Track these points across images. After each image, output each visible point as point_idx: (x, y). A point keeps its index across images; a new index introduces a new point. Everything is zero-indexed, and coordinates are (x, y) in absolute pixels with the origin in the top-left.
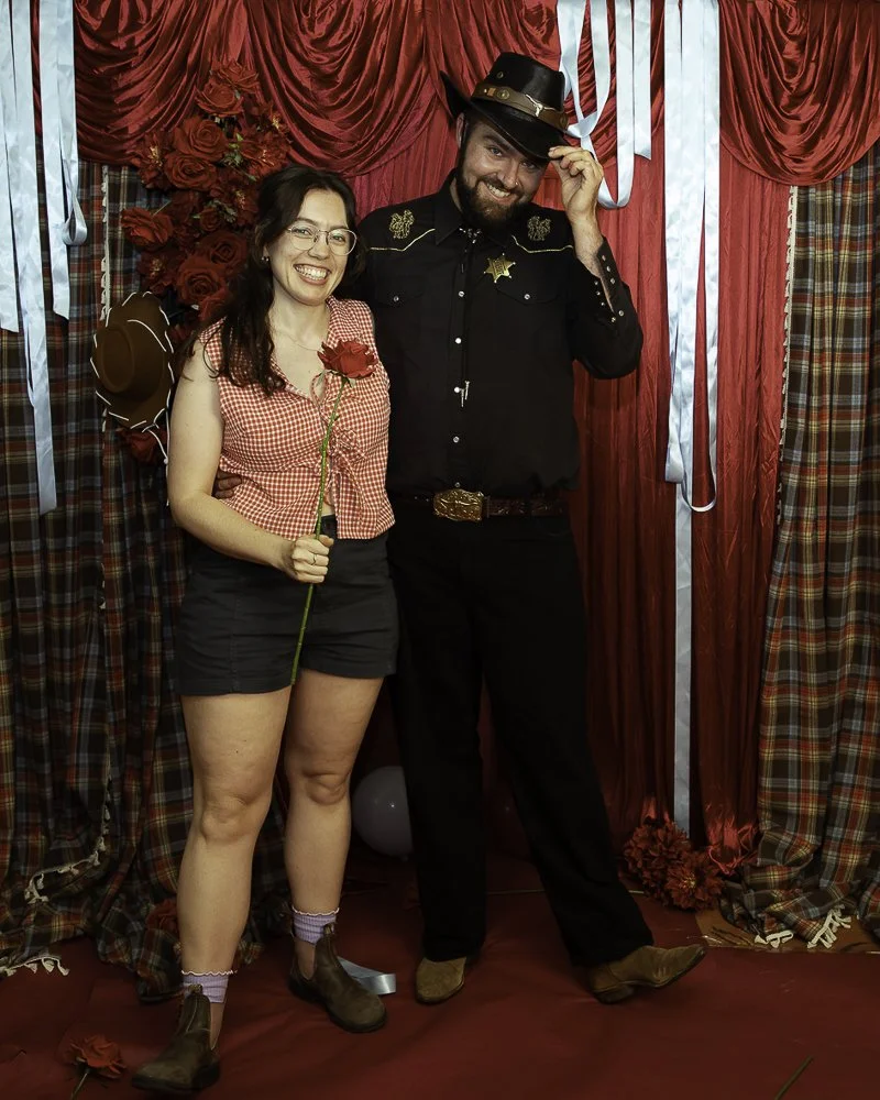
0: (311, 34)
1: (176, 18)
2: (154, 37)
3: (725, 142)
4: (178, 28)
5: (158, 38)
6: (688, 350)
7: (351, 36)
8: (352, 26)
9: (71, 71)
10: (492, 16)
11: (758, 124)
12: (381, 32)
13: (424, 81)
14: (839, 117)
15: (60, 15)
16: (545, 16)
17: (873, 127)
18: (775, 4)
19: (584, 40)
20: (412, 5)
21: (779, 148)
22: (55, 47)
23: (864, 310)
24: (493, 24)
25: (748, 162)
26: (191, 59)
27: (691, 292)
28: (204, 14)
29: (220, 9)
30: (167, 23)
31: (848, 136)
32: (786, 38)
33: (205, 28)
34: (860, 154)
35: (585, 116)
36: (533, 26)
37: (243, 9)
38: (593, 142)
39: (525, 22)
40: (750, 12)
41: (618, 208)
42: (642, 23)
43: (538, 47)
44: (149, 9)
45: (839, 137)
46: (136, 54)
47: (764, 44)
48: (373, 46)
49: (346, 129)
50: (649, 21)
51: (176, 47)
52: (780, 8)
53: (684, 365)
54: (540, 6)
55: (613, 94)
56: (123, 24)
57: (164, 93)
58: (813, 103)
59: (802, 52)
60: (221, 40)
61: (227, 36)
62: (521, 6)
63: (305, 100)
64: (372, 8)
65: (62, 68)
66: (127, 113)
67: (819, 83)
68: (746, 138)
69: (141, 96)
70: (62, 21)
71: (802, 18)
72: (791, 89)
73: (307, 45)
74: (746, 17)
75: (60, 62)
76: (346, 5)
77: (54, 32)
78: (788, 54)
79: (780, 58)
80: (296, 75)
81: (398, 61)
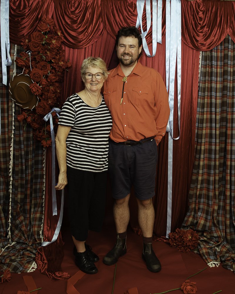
0: (71, 10)
1: (35, 6)
2: (30, 11)
3: (182, 39)
4: (36, 9)
5: (31, 11)
6: (172, 96)
7: (82, 10)
8: (82, 7)
9: (8, 20)
10: (119, 5)
11: (191, 34)
12: (89, 9)
13: (101, 23)
14: (214, 33)
15: (6, 5)
16: (134, 5)
17: (223, 36)
18: (196, 1)
19: (144, 11)
20: (98, 2)
21: (197, 41)
22: (4, 14)
23: (221, 86)
24: (119, 7)
25: (189, 45)
26: (39, 16)
27: (173, 79)
28: (43, 4)
29: (47, 3)
30: (33, 7)
31: (216, 37)
32: (199, 11)
33: (43, 8)
34: (220, 42)
35: (144, 32)
36: (130, 7)
37: (53, 3)
38: (146, 39)
39: (128, 6)
40: (189, 4)
41: (153, 57)
42: (160, 7)
43: (131, 13)
44: (29, 4)
45: (214, 38)
46: (25, 15)
47: (193, 12)
48: (87, 13)
49: (80, 35)
50: (162, 6)
51: (35, 14)
52: (198, 3)
53: (171, 100)
54: (132, 2)
55: (151, 26)
56: (22, 8)
57: (32, 26)
58: (206, 28)
59: (204, 15)
60: (47, 12)
61: (49, 11)
62: (127, 2)
63: (69, 27)
64: (87, 3)
65: (6, 19)
66: (22, 31)
67: (208, 23)
68: (188, 38)
69: (26, 26)
70: (6, 7)
71: (204, 5)
72: (200, 25)
73: (70, 13)
74: (188, 5)
75: (5, 18)
76: (81, 2)
77: (4, 10)
78: (200, 15)
79: (198, 17)
80: (67, 21)
81: (94, 17)
